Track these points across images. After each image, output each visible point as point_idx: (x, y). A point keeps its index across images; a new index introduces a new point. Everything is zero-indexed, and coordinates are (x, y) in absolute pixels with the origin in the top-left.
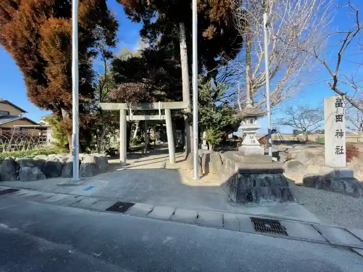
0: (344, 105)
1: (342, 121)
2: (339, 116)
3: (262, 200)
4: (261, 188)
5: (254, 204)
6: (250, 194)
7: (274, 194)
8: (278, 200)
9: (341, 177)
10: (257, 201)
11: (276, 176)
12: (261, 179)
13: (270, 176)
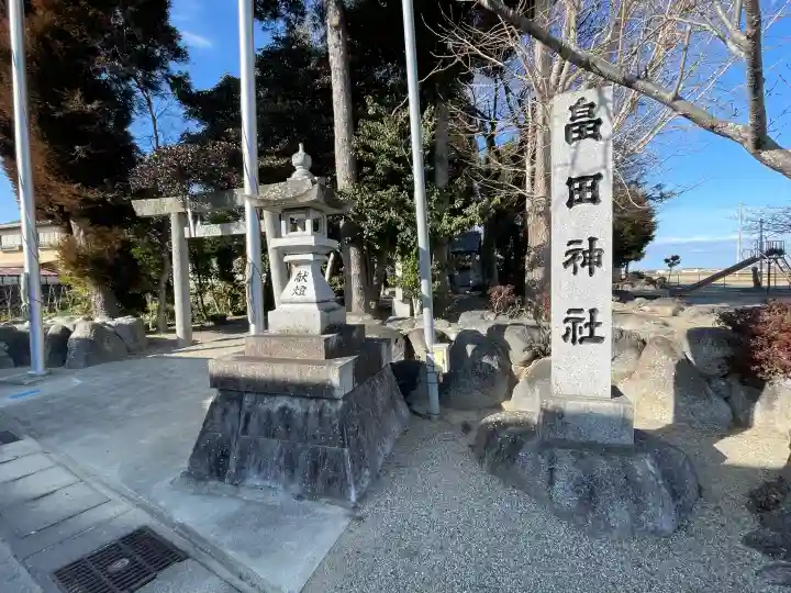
0: (605, 130)
1: (595, 200)
2: (582, 179)
3: (254, 479)
4: (263, 439)
5: (226, 486)
6: (226, 456)
7: (290, 464)
8: (296, 488)
9: (570, 436)
10: (238, 480)
11: (313, 406)
12: (269, 413)
13: (297, 406)
